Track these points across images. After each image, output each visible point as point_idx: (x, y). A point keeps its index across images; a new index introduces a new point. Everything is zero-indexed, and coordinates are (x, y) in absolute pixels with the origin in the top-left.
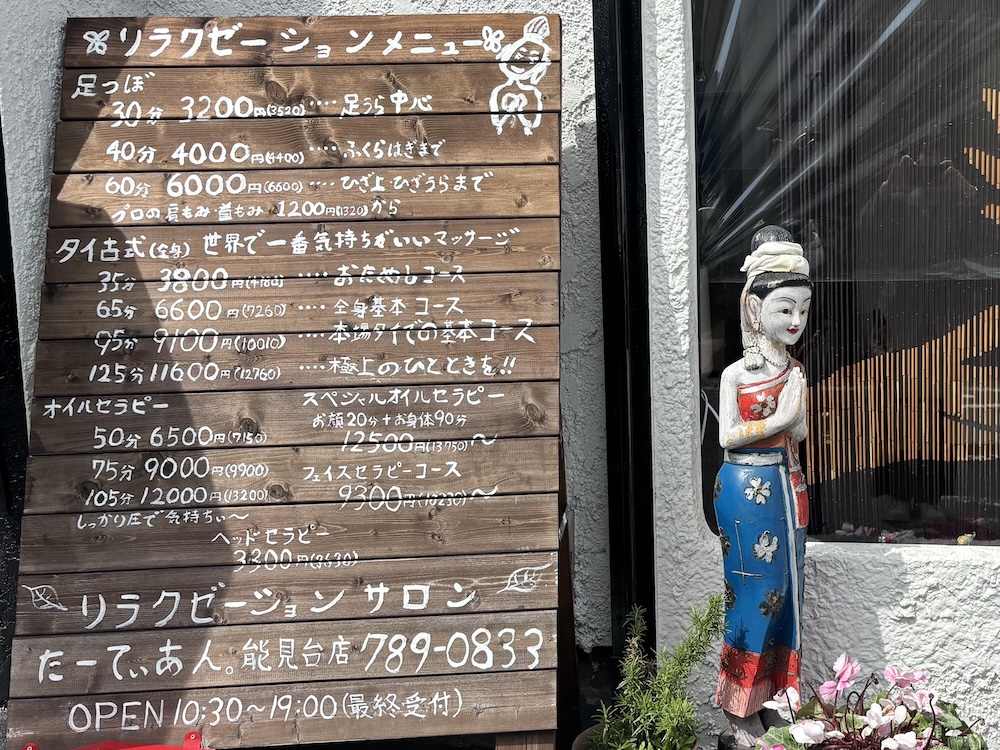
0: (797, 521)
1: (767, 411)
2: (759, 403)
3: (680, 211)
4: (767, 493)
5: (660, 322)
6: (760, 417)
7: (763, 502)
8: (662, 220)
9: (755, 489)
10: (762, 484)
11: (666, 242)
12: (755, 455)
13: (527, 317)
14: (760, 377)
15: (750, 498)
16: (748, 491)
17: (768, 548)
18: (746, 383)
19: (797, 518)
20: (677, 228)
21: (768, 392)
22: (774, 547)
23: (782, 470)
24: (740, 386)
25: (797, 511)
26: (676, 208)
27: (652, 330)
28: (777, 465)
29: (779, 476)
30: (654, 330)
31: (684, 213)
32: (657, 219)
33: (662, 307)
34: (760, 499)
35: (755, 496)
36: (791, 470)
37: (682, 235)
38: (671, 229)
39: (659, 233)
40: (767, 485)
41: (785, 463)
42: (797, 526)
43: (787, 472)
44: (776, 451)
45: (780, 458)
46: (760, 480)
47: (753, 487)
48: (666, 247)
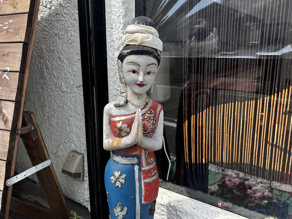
0: (143, 199)
1: (123, 134)
2: (117, 128)
3: (120, 16)
4: (123, 181)
5: (113, 75)
6: (120, 136)
7: (120, 186)
8: (112, 22)
9: (116, 178)
10: (120, 175)
11: (114, 33)
12: (120, 157)
13: (8, 67)
14: (123, 111)
15: (113, 182)
16: (112, 178)
17: (120, 213)
18: (114, 114)
19: (143, 198)
20: (118, 25)
21: (124, 122)
22: (124, 213)
23: (136, 168)
24: (111, 116)
25: (143, 193)
26: (118, 14)
27: (109, 79)
28: (133, 165)
29: (133, 171)
30: (110, 79)
31: (121, 17)
32: (111, 21)
33: (113, 67)
34: (118, 184)
35: (115, 182)
36: (143, 169)
37: (120, 29)
38: (116, 26)
39: (112, 28)
40: (124, 176)
41: (140, 164)
42: (143, 202)
43: (140, 170)
44: (133, 156)
45: (135, 161)
46: (120, 172)
47: (115, 177)
48: (114, 36)
